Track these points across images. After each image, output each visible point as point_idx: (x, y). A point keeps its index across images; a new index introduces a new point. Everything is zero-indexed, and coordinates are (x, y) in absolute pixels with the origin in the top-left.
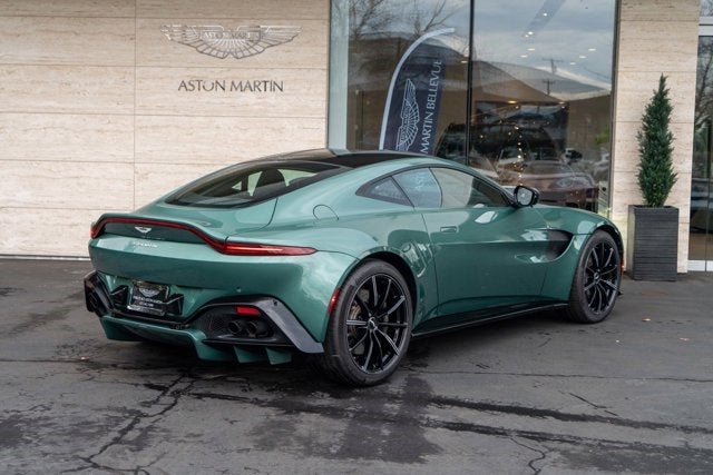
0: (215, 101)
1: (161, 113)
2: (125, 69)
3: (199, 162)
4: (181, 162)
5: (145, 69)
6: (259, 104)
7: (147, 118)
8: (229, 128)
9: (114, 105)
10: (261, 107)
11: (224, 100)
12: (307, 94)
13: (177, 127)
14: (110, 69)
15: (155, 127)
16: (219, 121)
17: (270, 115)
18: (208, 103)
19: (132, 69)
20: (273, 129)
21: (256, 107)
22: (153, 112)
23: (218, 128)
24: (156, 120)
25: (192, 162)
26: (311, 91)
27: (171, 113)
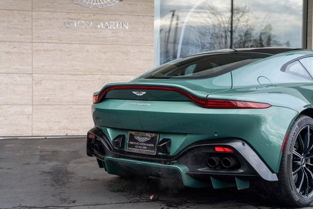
0: (86, 34)
1: (51, 41)
2: (25, 12)
3: (75, 73)
4: (64, 73)
5: (40, 13)
6: (113, 37)
7: (40, 44)
8: (95, 52)
9: (18, 36)
10: (114, 38)
11: (91, 34)
12: (144, 31)
13: (61, 50)
14: (15, 12)
15: (46, 51)
16: (88, 47)
17: (120, 43)
18: (81, 35)
19: (30, 13)
20: (123, 52)
21: (112, 38)
22: (45, 41)
23: (87, 51)
24: (47, 46)
25: (71, 73)
26: (145, 29)
27: (57, 41)
